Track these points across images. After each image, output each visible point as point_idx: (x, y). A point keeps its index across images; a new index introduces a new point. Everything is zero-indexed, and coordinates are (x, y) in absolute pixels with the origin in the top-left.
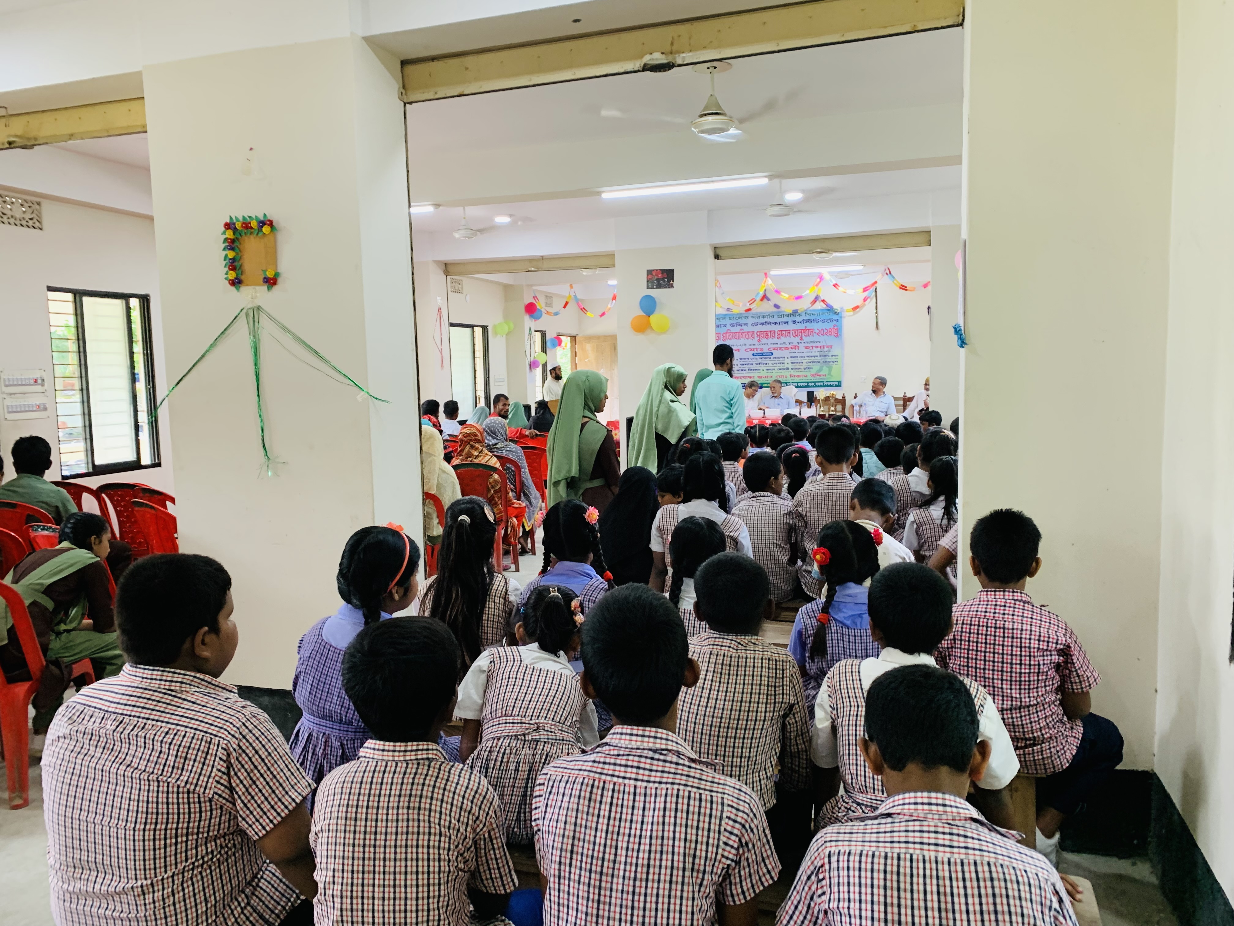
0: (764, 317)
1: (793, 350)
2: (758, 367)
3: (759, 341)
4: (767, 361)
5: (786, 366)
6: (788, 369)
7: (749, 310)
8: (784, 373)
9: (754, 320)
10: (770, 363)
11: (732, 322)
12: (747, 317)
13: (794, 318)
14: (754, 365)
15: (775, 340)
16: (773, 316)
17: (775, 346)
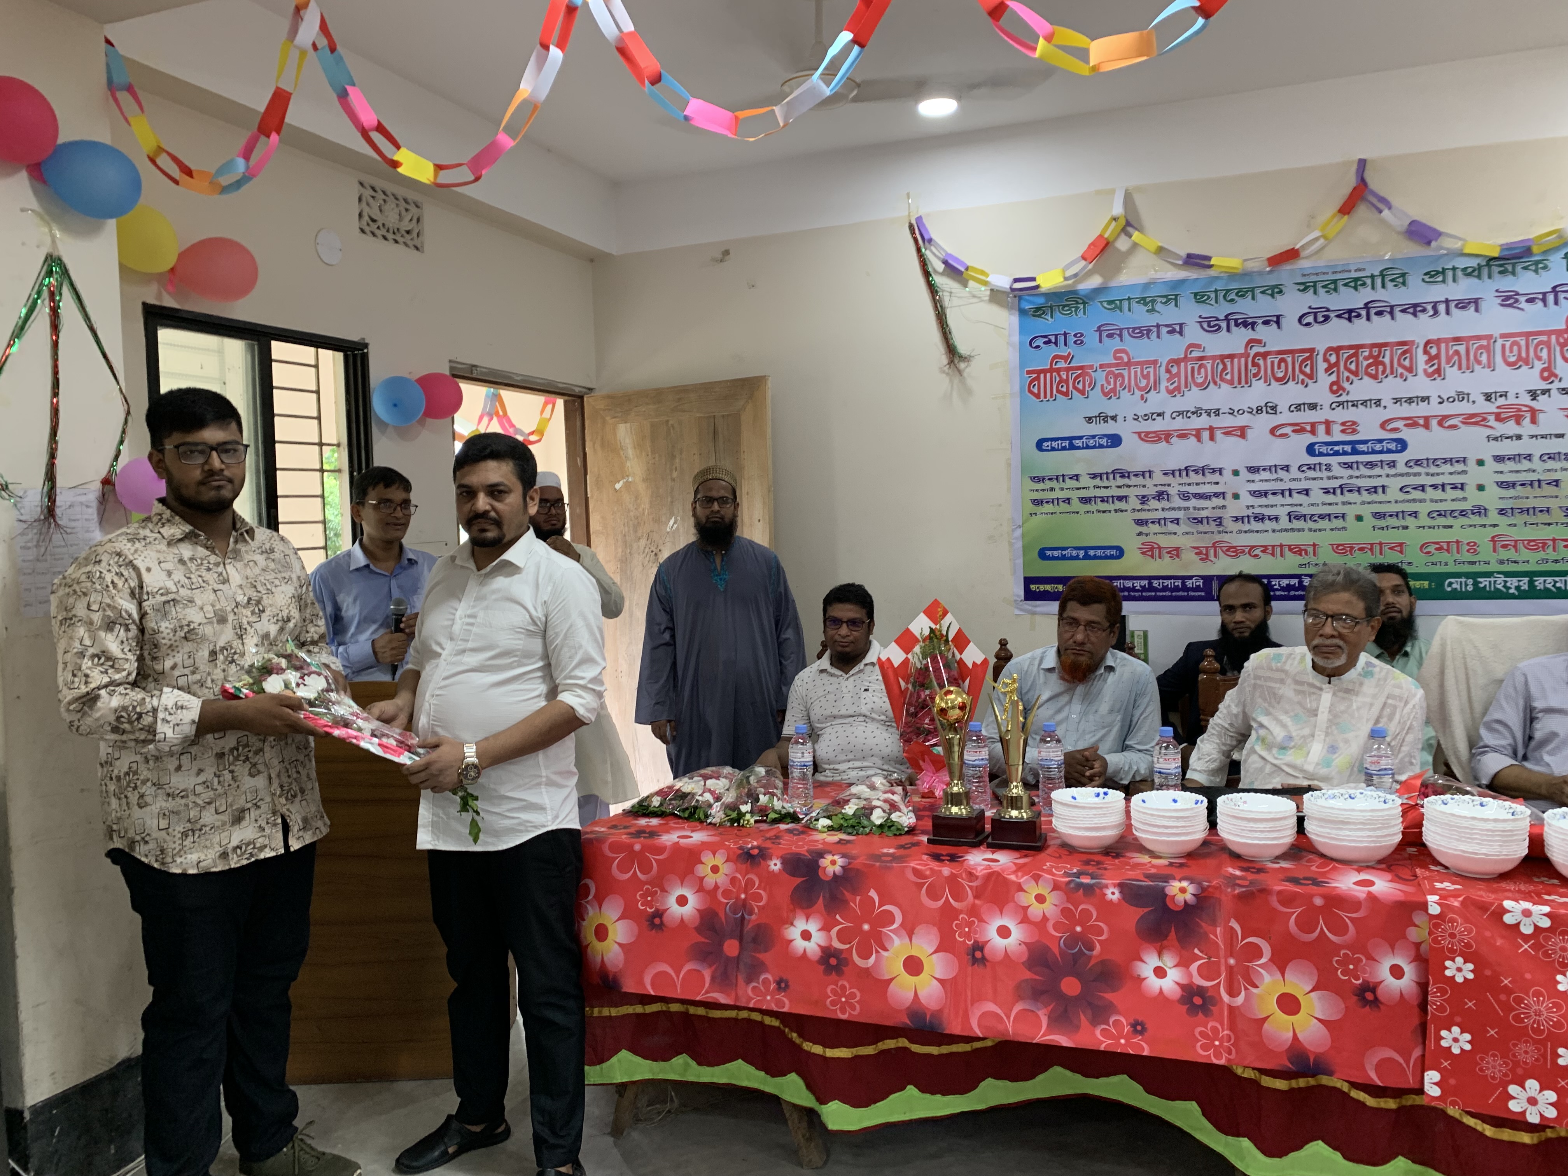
0: (1356, 283)
1: (1510, 428)
2: (1337, 504)
3: (1336, 388)
4: (1380, 477)
5: (1474, 498)
6: (1480, 511)
7: (1292, 255)
8: (1460, 531)
9: (1309, 300)
10: (1394, 484)
11: (1207, 311)
12: (1275, 291)
13: (1507, 283)
14: (1317, 496)
15: (1419, 385)
16: (1401, 280)
17: (1419, 410)
